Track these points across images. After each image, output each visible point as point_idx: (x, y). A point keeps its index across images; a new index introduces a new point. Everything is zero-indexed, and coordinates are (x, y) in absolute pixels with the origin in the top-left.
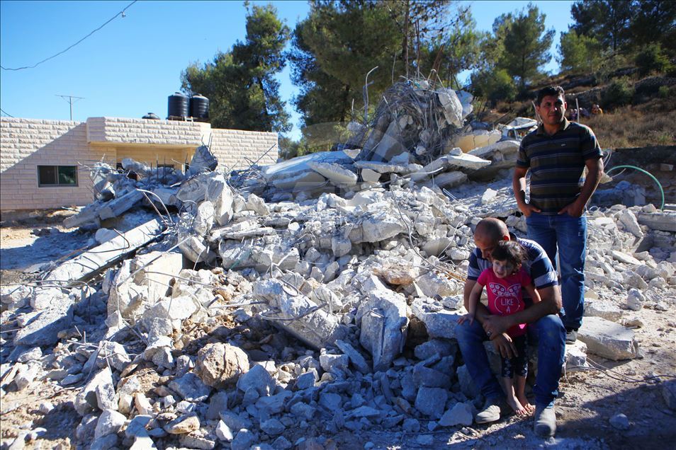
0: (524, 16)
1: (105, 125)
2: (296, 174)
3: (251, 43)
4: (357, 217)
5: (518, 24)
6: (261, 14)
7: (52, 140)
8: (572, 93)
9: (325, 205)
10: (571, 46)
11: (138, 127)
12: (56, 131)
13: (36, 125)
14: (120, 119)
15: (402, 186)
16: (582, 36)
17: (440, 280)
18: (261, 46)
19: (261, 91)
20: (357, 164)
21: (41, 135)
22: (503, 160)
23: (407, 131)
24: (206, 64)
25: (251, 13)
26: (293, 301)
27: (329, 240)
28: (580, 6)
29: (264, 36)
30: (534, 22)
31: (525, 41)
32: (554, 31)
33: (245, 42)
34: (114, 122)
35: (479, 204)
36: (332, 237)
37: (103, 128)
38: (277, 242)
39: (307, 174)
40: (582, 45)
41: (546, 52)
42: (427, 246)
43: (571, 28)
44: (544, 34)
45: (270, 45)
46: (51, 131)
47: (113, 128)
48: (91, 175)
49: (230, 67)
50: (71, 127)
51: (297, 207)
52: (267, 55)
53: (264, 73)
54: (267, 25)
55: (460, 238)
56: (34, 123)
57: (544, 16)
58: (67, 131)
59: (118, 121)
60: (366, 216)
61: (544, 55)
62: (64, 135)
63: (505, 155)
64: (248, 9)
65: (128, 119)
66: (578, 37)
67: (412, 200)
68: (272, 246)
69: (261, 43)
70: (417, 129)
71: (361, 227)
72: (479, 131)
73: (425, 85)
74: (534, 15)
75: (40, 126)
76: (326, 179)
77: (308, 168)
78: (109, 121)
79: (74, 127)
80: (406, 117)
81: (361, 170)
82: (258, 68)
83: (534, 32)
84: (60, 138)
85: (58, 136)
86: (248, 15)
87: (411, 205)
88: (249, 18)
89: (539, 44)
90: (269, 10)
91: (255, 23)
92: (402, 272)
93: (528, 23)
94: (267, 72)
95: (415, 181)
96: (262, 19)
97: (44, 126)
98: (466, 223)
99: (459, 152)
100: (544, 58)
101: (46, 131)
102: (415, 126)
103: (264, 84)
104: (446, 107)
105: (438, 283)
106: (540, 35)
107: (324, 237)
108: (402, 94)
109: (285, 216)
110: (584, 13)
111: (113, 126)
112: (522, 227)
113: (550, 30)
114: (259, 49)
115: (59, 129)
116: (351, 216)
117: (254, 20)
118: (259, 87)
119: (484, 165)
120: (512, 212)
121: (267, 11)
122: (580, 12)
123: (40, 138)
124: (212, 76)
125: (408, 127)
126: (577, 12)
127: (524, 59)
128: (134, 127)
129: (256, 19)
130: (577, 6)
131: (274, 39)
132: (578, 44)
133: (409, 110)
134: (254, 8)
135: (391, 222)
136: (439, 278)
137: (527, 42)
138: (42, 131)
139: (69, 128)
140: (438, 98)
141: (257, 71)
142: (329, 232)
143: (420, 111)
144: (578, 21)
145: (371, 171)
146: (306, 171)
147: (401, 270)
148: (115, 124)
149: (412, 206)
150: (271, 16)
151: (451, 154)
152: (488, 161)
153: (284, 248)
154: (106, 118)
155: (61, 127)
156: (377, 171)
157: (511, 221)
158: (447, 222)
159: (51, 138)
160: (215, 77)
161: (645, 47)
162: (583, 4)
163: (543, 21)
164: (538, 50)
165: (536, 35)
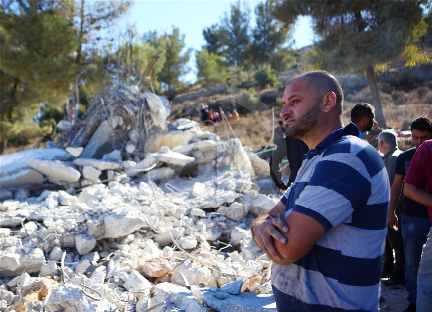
2: (14, 172)
4: (96, 213)
8: (213, 99)
9: (57, 203)
10: (204, 61)
15: (120, 182)
16: (212, 54)
17: (196, 269)
20: (78, 162)
22: (202, 157)
23: (117, 131)
26: (97, 306)
27: (71, 238)
28: (209, 30)
30: (177, 40)
35: (191, 196)
36: (75, 235)
38: (18, 244)
39: (26, 172)
40: (213, 61)
41: (187, 65)
42: (159, 238)
43: (203, 47)
44: (184, 50)
51: (25, 206)
55: (185, 228)
57: (184, 36)
60: (106, 212)
61: (185, 67)
63: (203, 153)
66: (209, 54)
67: (138, 195)
68: (13, 249)
70: (126, 129)
71: (102, 224)
73: (136, 90)
74: (177, 34)
76: (45, 176)
77: (25, 165)
80: (117, 118)
81: (83, 167)
83: (177, 47)
87: (138, 200)
89: (181, 58)
92: (160, 265)
93: (173, 40)
95: (130, 177)
98: (186, 214)
99: (167, 150)
100: (185, 70)
102: (125, 126)
104: (155, 110)
105: (194, 272)
106: (181, 51)
107: (68, 236)
108: (114, 98)
109: (16, 216)
110: (212, 36)
112: (231, 215)
116: (91, 213)
119: (189, 162)
120: (222, 203)
122: (209, 35)
125: (118, 127)
126: (207, 35)
130: (206, 30)
132: (209, 60)
133: (120, 111)
135: (134, 217)
136: (194, 267)
137: (172, 55)
140: (146, 102)
142: (72, 230)
143: (131, 113)
144: (208, 41)
145: (93, 169)
146: (24, 168)
147: (159, 263)
149: (140, 201)
151: (160, 152)
152: (192, 158)
153: (27, 250)
156: (97, 169)
157: (223, 211)
158: (169, 214)
161: (260, 67)
162: (211, 30)
163: (183, 39)
164: (180, 62)
165: (179, 51)
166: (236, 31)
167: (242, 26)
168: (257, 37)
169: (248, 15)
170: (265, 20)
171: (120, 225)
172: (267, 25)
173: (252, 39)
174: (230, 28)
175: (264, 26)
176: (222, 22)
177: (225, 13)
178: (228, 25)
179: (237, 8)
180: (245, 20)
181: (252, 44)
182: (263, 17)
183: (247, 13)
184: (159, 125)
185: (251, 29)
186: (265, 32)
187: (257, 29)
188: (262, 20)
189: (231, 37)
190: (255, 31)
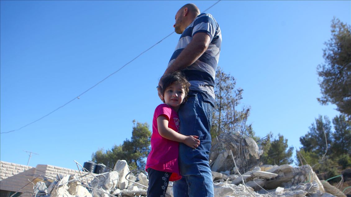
0: (276, 140)
1: (46, 170)
3: (133, 141)
5: (274, 143)
6: (141, 127)
7: (12, 175)
11: (65, 173)
12: (17, 170)
13: (6, 166)
14: (56, 167)
16: (307, 152)
18: (139, 143)
19: (136, 166)
21: (7, 172)
22: (284, 176)
24: (107, 151)
25: (136, 126)
28: (304, 138)
29: (141, 138)
30: (282, 143)
31: (279, 152)
32: (293, 148)
33: (130, 140)
34: (52, 168)
37: (45, 171)
40: (308, 156)
41: (290, 158)
43: (301, 148)
44: (288, 149)
45: (144, 142)
46: (14, 170)
47: (50, 172)
48: (34, 188)
49: (120, 152)
50: (26, 169)
52: (141, 148)
53: (139, 157)
54: (143, 133)
56: (5, 164)
57: (287, 140)
58: (23, 171)
59: (55, 168)
61: (289, 160)
62: (21, 174)
63: (285, 173)
64: (134, 124)
65: (60, 168)
66: (306, 152)
69: (139, 141)
72: (267, 165)
74: (282, 139)
75: (8, 166)
78: (49, 167)
79: (28, 169)
80: (228, 151)
82: (136, 154)
83: (282, 147)
84: (18, 174)
85: (17, 173)
86: (134, 127)
88: (134, 128)
89: (286, 154)
90: (145, 125)
91: (137, 131)
93: (279, 143)
94: (140, 157)
96: (141, 129)
97: (11, 166)
99: (259, 169)
100: (290, 161)
101: (11, 169)
103: (138, 163)
104: (250, 145)
106: (286, 149)
110: (306, 141)
111: (51, 171)
113: (291, 147)
114: (138, 144)
115: (19, 169)
117: (137, 129)
118: (135, 164)
119: (274, 176)
121: (144, 126)
122: (304, 141)
123: (6, 173)
124: (109, 157)
125: (228, 157)
126: (303, 141)
127: (279, 162)
128: (63, 173)
129: (138, 129)
130: (302, 138)
131: (146, 139)
132: (306, 156)
134: (138, 123)
135: (227, 187)
137: (280, 153)
138: (9, 169)
139: (25, 170)
140: (245, 140)
141: (135, 156)
143: (236, 147)
144: (304, 145)
148: (52, 169)
150: (146, 128)
151: (254, 170)
152: (276, 174)
154: (48, 165)
155: (20, 168)
159: (13, 174)
160: (111, 157)
161: (341, 156)
162: (306, 138)
163: (286, 142)
164: (286, 157)
165: (284, 149)
166: (322, 135)
167: (325, 132)
168: (337, 138)
169: (329, 125)
170: (341, 127)
171: (218, 191)
172: (343, 130)
173: (333, 140)
174: (317, 133)
175: (341, 131)
176: (311, 130)
177: (313, 125)
178: (315, 131)
179: (320, 121)
180: (327, 128)
181: (334, 143)
182: (339, 125)
183: (328, 123)
184: (254, 155)
185: (333, 133)
186: (342, 135)
187: (336, 133)
188: (339, 128)
189: (319, 139)
190: (335, 135)
